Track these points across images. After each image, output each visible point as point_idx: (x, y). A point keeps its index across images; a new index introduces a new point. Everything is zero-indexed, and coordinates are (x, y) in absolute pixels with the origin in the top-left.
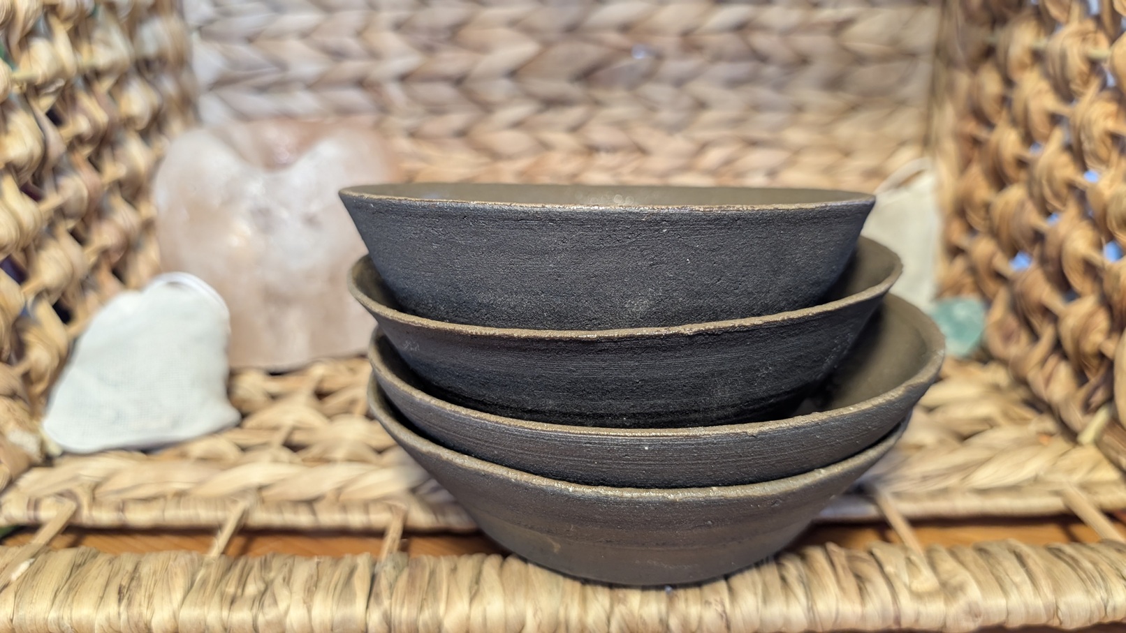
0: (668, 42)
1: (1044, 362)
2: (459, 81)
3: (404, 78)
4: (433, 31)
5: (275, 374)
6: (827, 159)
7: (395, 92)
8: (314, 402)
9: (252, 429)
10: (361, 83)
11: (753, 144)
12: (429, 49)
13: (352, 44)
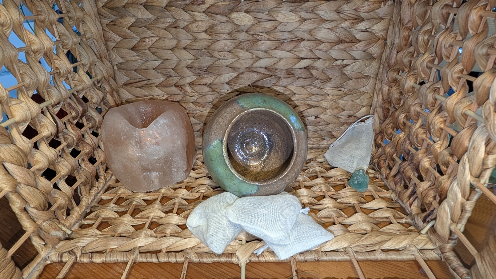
0: (282, 74)
1: (410, 197)
2: (209, 86)
3: (191, 84)
4: (200, 68)
5: (147, 192)
6: (336, 111)
7: (188, 89)
8: (160, 207)
9: (138, 218)
10: (176, 86)
11: (312, 107)
12: (199, 75)
13: (173, 73)
